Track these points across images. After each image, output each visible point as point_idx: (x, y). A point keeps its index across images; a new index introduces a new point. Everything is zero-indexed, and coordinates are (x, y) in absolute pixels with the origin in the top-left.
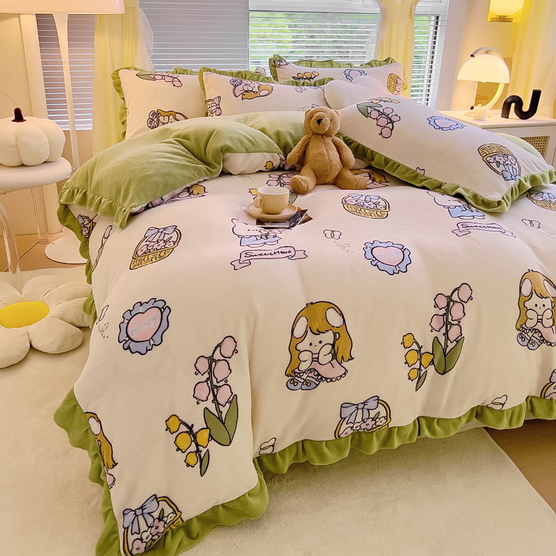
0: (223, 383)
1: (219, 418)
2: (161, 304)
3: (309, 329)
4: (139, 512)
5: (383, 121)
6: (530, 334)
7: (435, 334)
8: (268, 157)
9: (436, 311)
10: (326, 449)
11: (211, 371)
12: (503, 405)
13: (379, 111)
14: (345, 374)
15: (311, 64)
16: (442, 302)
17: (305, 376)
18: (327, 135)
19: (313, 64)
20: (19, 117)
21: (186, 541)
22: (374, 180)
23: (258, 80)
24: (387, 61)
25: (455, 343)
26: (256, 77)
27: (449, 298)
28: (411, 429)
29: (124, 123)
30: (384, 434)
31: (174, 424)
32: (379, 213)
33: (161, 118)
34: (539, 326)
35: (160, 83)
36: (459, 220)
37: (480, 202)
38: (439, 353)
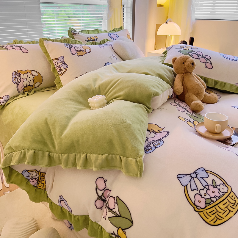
15: (89, 32)
19: (90, 32)
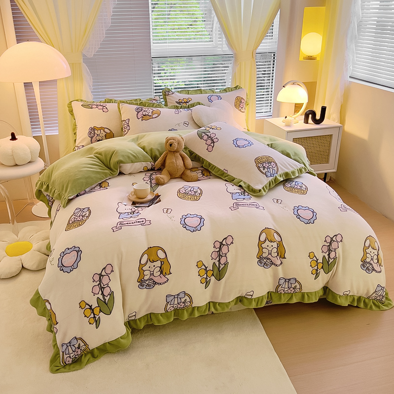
0: (106, 286)
1: (105, 302)
2: (77, 249)
3: (149, 260)
4: (68, 345)
5: (209, 142)
6: (265, 260)
7: (214, 261)
8: (144, 164)
9: (214, 249)
10: (161, 317)
11: (100, 280)
12: (252, 296)
13: (208, 135)
14: (167, 281)
16: (218, 245)
17: (147, 282)
18: (176, 151)
20: (13, 138)
21: (92, 359)
22: (203, 175)
23: (153, 106)
24: (236, 88)
25: (224, 265)
26: (152, 105)
27: (221, 243)
28: (205, 308)
29: (75, 134)
30: (190, 310)
31: (83, 305)
32: (195, 198)
33: (96, 131)
34: (270, 256)
35: (95, 110)
36: (236, 201)
37: (251, 190)
38: (216, 270)
